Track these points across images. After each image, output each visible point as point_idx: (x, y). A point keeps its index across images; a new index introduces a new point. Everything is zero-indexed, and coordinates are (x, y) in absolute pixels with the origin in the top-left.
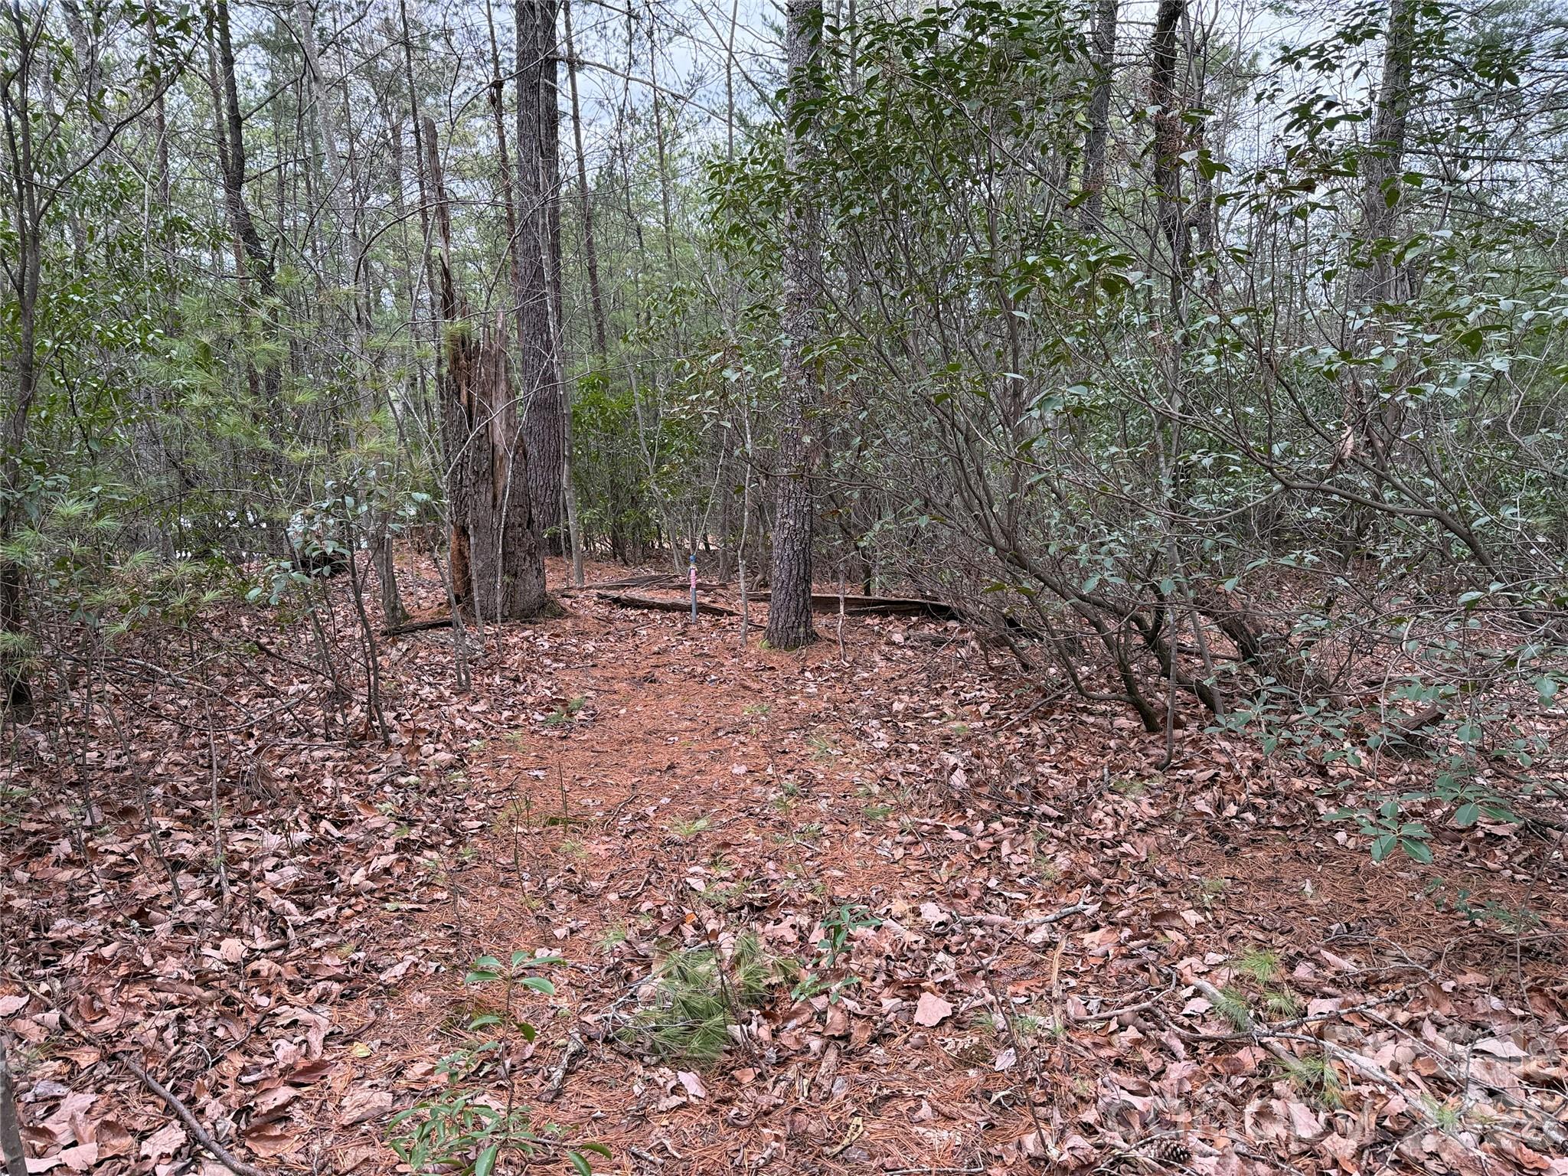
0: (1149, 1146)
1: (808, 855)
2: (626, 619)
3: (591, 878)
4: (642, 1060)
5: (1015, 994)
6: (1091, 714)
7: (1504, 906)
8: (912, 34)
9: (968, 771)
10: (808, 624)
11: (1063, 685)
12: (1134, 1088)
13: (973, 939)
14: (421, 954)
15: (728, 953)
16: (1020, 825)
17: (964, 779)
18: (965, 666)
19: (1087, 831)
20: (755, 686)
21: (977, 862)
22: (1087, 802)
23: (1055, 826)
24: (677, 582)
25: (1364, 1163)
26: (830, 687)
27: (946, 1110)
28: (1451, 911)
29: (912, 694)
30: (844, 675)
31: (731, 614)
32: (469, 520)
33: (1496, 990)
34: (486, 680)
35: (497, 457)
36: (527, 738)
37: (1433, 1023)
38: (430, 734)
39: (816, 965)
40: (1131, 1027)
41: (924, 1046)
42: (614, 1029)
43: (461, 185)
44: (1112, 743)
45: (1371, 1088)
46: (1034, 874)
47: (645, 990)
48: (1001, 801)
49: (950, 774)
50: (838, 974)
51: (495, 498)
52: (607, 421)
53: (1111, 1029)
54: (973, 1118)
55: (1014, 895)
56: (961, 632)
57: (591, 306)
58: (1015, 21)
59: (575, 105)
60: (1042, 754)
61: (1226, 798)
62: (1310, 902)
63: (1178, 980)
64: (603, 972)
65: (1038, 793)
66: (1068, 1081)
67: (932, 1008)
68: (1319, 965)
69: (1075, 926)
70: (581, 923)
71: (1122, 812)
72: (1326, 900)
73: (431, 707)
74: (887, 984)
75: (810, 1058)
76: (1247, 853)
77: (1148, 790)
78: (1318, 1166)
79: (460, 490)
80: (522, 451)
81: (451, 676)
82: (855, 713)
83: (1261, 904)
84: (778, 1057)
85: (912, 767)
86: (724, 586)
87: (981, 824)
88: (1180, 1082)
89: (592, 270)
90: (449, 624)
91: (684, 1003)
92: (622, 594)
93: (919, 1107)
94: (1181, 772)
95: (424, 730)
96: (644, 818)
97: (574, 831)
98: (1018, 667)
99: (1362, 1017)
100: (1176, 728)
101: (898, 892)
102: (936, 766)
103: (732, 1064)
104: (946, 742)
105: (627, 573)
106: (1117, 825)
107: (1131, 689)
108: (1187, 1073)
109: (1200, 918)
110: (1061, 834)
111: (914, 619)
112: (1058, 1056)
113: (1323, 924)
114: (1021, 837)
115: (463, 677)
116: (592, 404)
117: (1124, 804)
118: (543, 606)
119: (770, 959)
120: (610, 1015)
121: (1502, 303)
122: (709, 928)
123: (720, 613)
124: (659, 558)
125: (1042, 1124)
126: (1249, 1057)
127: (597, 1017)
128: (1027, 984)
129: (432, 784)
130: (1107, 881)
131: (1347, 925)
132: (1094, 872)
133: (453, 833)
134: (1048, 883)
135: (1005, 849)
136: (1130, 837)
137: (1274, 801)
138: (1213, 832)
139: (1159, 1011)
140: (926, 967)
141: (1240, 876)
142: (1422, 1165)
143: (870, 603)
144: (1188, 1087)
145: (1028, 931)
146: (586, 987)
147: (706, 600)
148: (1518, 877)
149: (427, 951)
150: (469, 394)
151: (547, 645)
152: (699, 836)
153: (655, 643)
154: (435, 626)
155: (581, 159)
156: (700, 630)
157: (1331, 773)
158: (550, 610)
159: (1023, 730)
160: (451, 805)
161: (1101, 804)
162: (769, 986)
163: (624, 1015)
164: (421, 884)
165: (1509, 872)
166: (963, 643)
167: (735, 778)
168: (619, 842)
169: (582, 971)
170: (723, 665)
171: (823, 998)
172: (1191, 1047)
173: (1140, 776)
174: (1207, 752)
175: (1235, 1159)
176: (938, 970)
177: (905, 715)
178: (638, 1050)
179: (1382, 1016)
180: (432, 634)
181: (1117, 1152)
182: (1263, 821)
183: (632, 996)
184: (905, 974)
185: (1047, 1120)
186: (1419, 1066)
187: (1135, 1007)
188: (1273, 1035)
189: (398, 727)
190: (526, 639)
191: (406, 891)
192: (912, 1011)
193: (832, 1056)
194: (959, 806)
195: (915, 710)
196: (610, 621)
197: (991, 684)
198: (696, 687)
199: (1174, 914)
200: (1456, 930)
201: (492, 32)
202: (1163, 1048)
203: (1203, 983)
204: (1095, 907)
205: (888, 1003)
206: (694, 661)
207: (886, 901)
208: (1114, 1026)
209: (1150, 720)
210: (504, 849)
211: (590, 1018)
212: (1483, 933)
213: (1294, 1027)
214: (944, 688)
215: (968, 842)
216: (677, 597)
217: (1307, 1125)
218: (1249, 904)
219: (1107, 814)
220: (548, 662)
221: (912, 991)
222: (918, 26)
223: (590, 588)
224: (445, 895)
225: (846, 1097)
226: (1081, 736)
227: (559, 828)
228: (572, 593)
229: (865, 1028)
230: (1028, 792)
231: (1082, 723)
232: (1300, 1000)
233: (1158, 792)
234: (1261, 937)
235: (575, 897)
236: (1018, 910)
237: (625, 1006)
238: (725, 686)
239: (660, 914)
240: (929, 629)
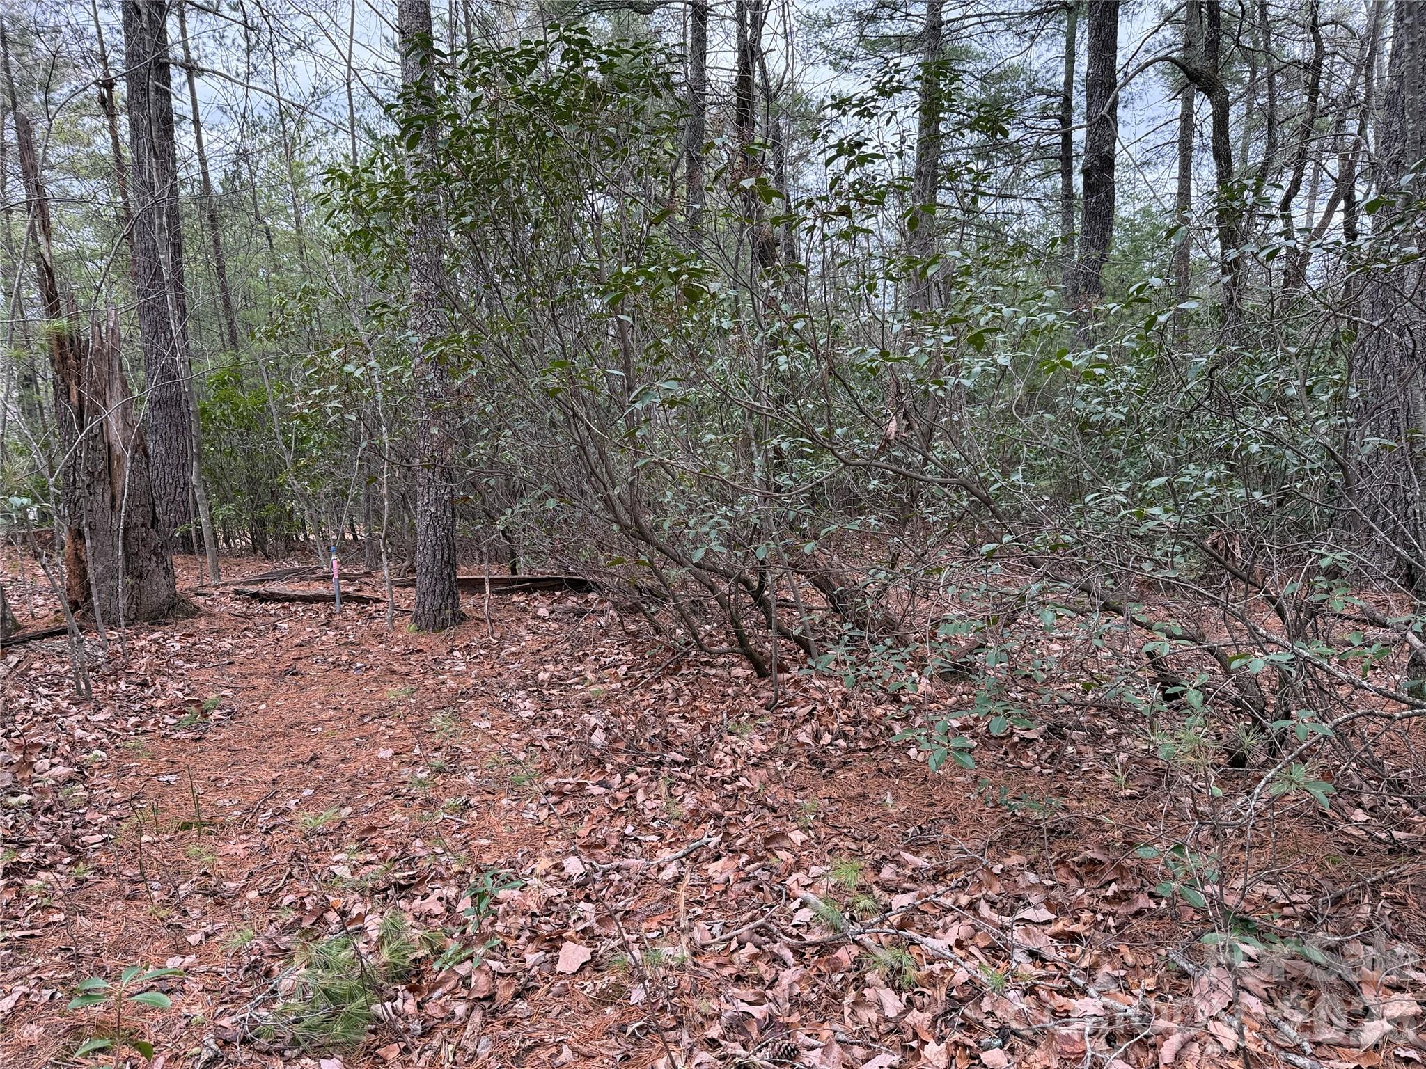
0: (764, 1050)
1: (454, 828)
2: (266, 613)
3: (228, 879)
4: (282, 1055)
5: (649, 930)
6: (713, 666)
7: (1036, 797)
8: (515, 62)
9: (606, 730)
10: (455, 605)
11: (688, 644)
12: (752, 998)
13: (611, 884)
14: (32, 983)
15: (374, 934)
16: (653, 773)
17: (603, 737)
18: (605, 634)
19: (710, 771)
20: (403, 669)
21: (615, 812)
22: (709, 746)
23: (683, 770)
24: (320, 573)
25: (938, 1030)
26: (478, 664)
27: (585, 1050)
28: (997, 806)
29: (556, 663)
30: (492, 651)
31: (377, 601)
32: (84, 523)
33: (1032, 866)
34: (110, 687)
35: (114, 457)
36: (157, 743)
37: (987, 901)
38: (45, 749)
39: (463, 932)
40: (749, 945)
41: (566, 992)
42: (251, 1029)
43: (75, 182)
44: (730, 691)
45: (942, 965)
46: (665, 816)
47: (286, 984)
48: (635, 753)
49: (591, 735)
50: (483, 938)
51: (113, 498)
52: (240, 417)
53: (732, 949)
54: (610, 1053)
55: (648, 838)
56: (601, 602)
57: (220, 303)
58: (605, 58)
59: (195, 109)
60: (672, 706)
61: (822, 728)
62: (891, 811)
63: (787, 894)
64: (241, 972)
65: (668, 742)
66: (696, 1003)
67: (573, 956)
68: (900, 865)
69: (701, 858)
70: (217, 926)
71: (739, 751)
72: (902, 809)
73: (46, 720)
74: (530, 940)
75: (457, 1023)
76: (840, 774)
77: (759, 728)
78: (902, 1040)
79: (73, 492)
80: (140, 450)
81: (70, 686)
82: (502, 687)
83: (852, 818)
84: (424, 1028)
85: (556, 732)
86: (368, 574)
87: (619, 776)
88: (791, 986)
89: (221, 270)
90: (65, 632)
91: (325, 991)
92: (261, 589)
93: (560, 1052)
94: (786, 710)
95: (38, 745)
96: (285, 812)
97: (209, 834)
98: (651, 630)
99: (935, 905)
100: (780, 672)
101: (542, 851)
102: (579, 728)
103: (377, 1043)
104: (587, 704)
105: (268, 566)
106: (735, 763)
107: (742, 641)
108: (796, 977)
109: (805, 837)
110: (688, 777)
111: (558, 593)
112: (686, 982)
113: (902, 829)
114: (654, 784)
115: (83, 686)
116: (223, 400)
117: (741, 743)
118: (172, 607)
119: (418, 933)
120: (247, 1015)
121: (1004, 310)
122: (355, 912)
123: (366, 601)
124: (304, 550)
125: (671, 1047)
126: (845, 955)
127: (233, 1019)
128: (658, 919)
129: (48, 801)
130: (727, 813)
131: (920, 827)
132: (716, 807)
133: (71, 850)
134: (678, 823)
135: (640, 796)
136: (746, 772)
137: (860, 728)
138: (813, 760)
139: (772, 926)
140: (568, 918)
141: (835, 796)
142: (982, 1024)
143: (514, 581)
144: (797, 990)
145: (660, 869)
146: (222, 990)
147: (351, 589)
148: (1045, 771)
149: (41, 979)
150: (80, 394)
151: (178, 646)
152: (344, 823)
153: (297, 634)
154: (50, 635)
155: (203, 162)
156: (346, 619)
157: (904, 699)
158: (181, 610)
159: (656, 687)
160: (69, 821)
161: (721, 746)
162: (416, 960)
163: (263, 1012)
164: (34, 909)
165: (1038, 769)
166: (603, 612)
167: (381, 762)
168: (259, 840)
169: (219, 974)
170: (369, 652)
171: (468, 964)
172: (798, 953)
173: (753, 717)
174: (806, 690)
175: (836, 1047)
176: (580, 919)
177: (550, 684)
178: (278, 1046)
179: (948, 902)
180: (47, 643)
181: (737, 1060)
182: (852, 745)
183: (273, 992)
184: (548, 927)
185: (677, 1043)
186: (978, 940)
187: (752, 925)
188: (864, 932)
189: (8, 745)
190: (156, 641)
191: (16, 918)
192: (554, 962)
193: (477, 1017)
194: (599, 763)
195: (559, 678)
196: (248, 617)
197: (627, 648)
198: (343, 676)
199: (783, 836)
200: (1001, 821)
201: (99, 32)
202: (776, 959)
203: (808, 895)
204: (718, 839)
205: (531, 958)
206: (341, 650)
207: (531, 862)
208: (734, 945)
209: (760, 667)
210: (130, 861)
211: (226, 1022)
212: (1022, 820)
213: (882, 922)
214: (586, 655)
215: (607, 794)
216: (320, 588)
217: (892, 1004)
218: (844, 819)
219: (727, 754)
220: (180, 663)
221: (554, 943)
222: (518, 55)
223: (226, 584)
224: (62, 917)
225: (490, 1055)
226: (705, 686)
227: (193, 832)
228: (206, 591)
229: (509, 985)
230: (659, 742)
231: (705, 675)
232: (886, 898)
233: (768, 729)
234: (853, 846)
235: (210, 900)
236: (652, 852)
237: (264, 1003)
238: (370, 672)
239: (303, 905)
240: (572, 602)
